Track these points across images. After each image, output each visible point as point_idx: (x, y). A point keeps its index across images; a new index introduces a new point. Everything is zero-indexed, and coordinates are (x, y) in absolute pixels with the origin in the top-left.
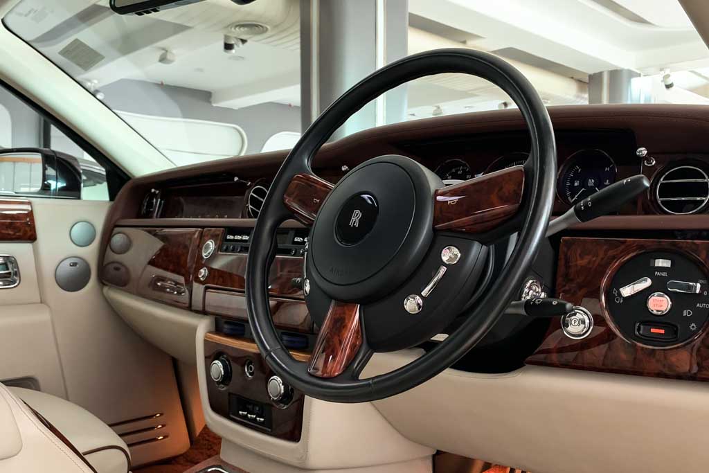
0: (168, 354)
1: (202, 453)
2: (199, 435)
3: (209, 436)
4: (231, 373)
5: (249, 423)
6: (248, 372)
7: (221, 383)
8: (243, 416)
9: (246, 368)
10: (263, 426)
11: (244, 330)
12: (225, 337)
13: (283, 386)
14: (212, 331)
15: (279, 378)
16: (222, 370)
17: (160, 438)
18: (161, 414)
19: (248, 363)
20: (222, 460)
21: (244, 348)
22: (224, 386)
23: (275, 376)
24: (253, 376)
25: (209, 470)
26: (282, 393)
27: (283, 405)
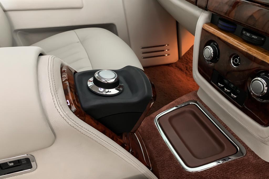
0: (175, 20)
1: (183, 65)
2: (183, 56)
3: (187, 57)
4: (219, 57)
5: (224, 93)
6: (233, 63)
7: (209, 61)
8: (220, 87)
9: (232, 59)
10: (235, 101)
11: (235, 29)
12: (218, 30)
13: (267, 88)
14: (208, 22)
15: (264, 81)
16: (212, 54)
17: (166, 55)
18: (168, 45)
19: (235, 56)
20: (198, 97)
21: (234, 44)
22: (211, 63)
23: (260, 78)
24: (237, 67)
25: (191, 103)
26: (265, 92)
27: (262, 100)
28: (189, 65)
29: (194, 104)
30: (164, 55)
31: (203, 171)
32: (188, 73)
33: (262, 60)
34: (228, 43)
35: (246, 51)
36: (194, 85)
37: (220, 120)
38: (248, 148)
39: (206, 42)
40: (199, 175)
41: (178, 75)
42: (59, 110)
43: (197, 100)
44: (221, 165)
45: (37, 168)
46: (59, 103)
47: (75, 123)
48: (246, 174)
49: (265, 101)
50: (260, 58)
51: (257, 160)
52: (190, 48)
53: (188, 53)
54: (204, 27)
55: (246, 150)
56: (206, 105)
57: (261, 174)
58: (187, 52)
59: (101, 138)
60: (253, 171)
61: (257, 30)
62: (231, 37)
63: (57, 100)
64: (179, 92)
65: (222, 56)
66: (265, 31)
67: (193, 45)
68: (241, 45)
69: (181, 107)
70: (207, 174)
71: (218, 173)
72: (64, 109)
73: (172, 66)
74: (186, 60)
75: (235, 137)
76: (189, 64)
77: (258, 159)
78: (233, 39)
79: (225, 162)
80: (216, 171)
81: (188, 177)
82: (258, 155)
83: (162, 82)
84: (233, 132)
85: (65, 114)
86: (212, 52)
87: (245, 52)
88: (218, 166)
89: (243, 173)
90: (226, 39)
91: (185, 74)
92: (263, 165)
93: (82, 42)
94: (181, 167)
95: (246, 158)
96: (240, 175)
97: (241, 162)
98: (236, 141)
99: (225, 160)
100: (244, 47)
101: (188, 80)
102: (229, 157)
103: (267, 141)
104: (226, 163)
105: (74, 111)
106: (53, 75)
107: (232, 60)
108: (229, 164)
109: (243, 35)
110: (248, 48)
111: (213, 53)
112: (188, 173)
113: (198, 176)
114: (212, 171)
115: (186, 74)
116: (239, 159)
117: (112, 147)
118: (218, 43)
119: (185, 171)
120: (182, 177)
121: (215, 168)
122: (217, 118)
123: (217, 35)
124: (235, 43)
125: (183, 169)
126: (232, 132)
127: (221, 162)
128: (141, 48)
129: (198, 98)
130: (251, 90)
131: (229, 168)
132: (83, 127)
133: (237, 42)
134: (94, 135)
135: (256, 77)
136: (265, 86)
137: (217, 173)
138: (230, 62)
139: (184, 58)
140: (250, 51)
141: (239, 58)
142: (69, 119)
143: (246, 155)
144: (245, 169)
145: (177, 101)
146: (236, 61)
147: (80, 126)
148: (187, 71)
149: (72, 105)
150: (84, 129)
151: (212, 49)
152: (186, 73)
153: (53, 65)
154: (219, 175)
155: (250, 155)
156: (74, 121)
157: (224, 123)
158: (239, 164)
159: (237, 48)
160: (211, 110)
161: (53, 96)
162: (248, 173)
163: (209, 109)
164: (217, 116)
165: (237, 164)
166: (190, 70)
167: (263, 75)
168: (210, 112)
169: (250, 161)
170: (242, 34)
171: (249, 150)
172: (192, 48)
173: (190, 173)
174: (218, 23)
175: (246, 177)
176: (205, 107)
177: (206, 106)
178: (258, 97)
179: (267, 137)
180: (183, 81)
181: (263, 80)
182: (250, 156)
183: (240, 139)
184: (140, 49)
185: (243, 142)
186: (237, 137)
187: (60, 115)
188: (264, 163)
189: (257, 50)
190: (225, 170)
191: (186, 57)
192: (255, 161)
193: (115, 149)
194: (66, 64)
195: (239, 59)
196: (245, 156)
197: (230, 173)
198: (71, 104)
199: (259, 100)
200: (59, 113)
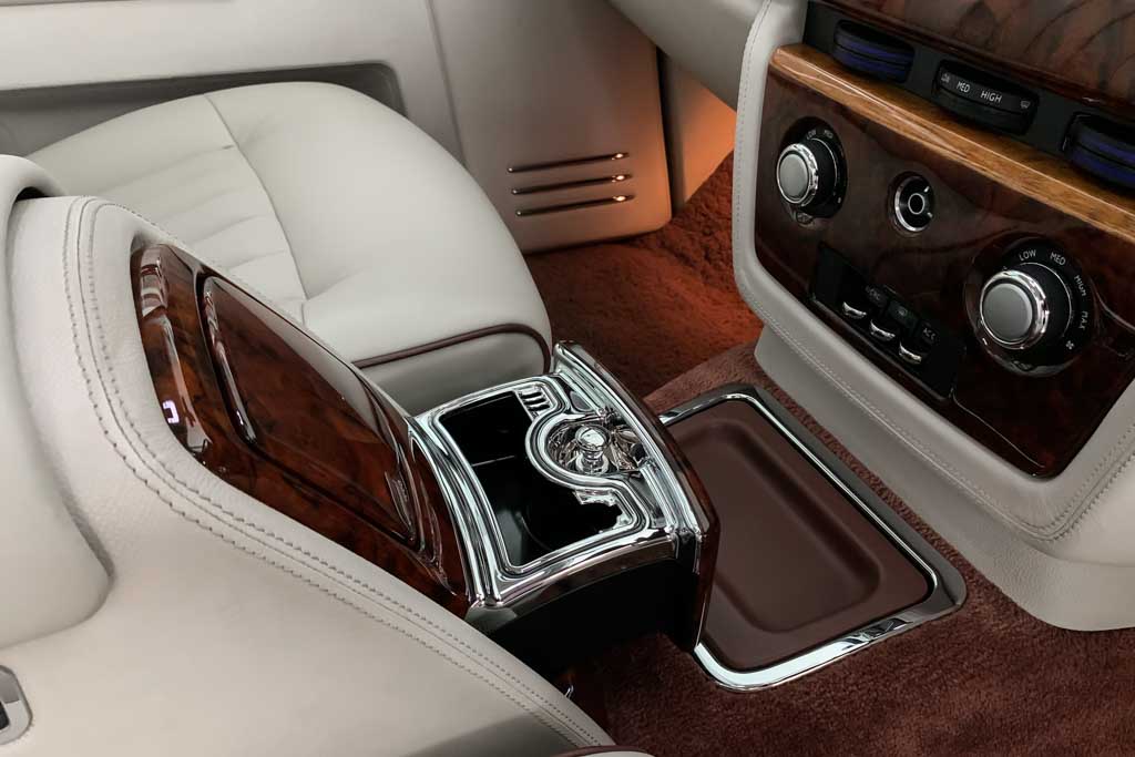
0: (651, 42)
1: (692, 239)
2: (690, 201)
3: (707, 207)
4: (842, 191)
5: (868, 343)
6: (905, 213)
7: (804, 210)
8: (851, 319)
9: (898, 194)
10: (915, 375)
11: (909, 65)
12: (838, 74)
13: (1047, 312)
14: (792, 42)
15: (1035, 284)
16: (815, 178)
17: (620, 199)
18: (625, 155)
19: (911, 183)
20: (759, 367)
21: (905, 131)
22: (811, 220)
23: (1017, 273)
24: (920, 229)
25: (729, 397)
26: (1039, 333)
27: (1029, 366)
28: (716, 239)
29: (745, 400)
30: (611, 200)
31: (791, 682)
32: (712, 272)
33: (1024, 196)
34: (882, 126)
35: (956, 158)
36: (740, 320)
37: (854, 461)
38: (973, 571)
39: (785, 128)
40: (776, 702)
41: (673, 282)
42: (123, 445)
43: (753, 381)
44: (867, 653)
45: (30, 724)
46: (120, 415)
47: (205, 503)
48: (970, 682)
49: (1040, 370)
50: (1016, 185)
51: (1013, 622)
52: (717, 165)
53: (709, 186)
54: (774, 61)
55: (966, 581)
56: (794, 403)
57: (1031, 677)
58: (705, 184)
59: (334, 568)
60: (998, 669)
61: (1001, 64)
62: (891, 100)
63: (109, 401)
64: (677, 352)
65: (855, 188)
66: (1035, 69)
67: (729, 151)
68: (936, 134)
69: (688, 417)
70: (807, 694)
71: (855, 688)
72: (149, 441)
73: (647, 247)
74: (703, 218)
75: (917, 530)
76: (718, 235)
77: (1014, 619)
78: (901, 110)
79: (880, 638)
80: (845, 678)
81: (729, 712)
82: (1014, 600)
83: (606, 315)
84: (910, 512)
85: (153, 462)
86: (814, 171)
87: (952, 163)
88: (854, 655)
89: (955, 681)
90: (870, 112)
91: (700, 277)
92: (1037, 640)
93: (246, 145)
94: (697, 672)
95: (964, 613)
96: (944, 688)
97: (946, 635)
98: (924, 545)
99: (882, 631)
100: (946, 143)
101: (715, 303)
102: (898, 617)
103: (1051, 538)
104: (886, 641)
105: (200, 450)
106: (92, 284)
107: (897, 201)
108: (900, 646)
109: (943, 90)
110: (963, 146)
111: (817, 174)
112: (729, 696)
113: (773, 707)
114: (831, 680)
115: (707, 278)
116: (939, 622)
117: (388, 604)
118: (838, 132)
119: (718, 687)
120: (704, 714)
121: (840, 666)
122: (844, 453)
123: (833, 96)
124: (910, 126)
125: (707, 680)
126: (907, 508)
127: (865, 639)
128: (514, 171)
129: (761, 374)
130: (982, 327)
131: (900, 660)
132: (243, 520)
133: (916, 123)
134: (299, 555)
135: (999, 270)
136: (1039, 303)
137: (850, 688)
138: (890, 209)
139: (693, 210)
140: (973, 156)
141: (926, 190)
142: (174, 484)
143: (964, 602)
144: (966, 663)
145: (670, 390)
146: (917, 204)
147: (232, 515)
148: (708, 265)
149: (192, 420)
150: (251, 531)
151: (813, 158)
152: (703, 272)
153: (92, 237)
154: (860, 693)
155: (982, 600)
156: (197, 492)
157: (871, 476)
158: (940, 641)
159: (920, 145)
160: (814, 422)
161: (88, 381)
162: (978, 678)
163: (807, 420)
164: (842, 447)
165: (929, 642)
166: (722, 260)
167: (1031, 259)
168: (811, 431)
169: (984, 629)
170: (938, 85)
171: (978, 581)
172: (726, 168)
173: (739, 697)
174: (835, 41)
175: (971, 694)
176: (789, 408)
177: (792, 407)
178: (1011, 354)
179: (1053, 524)
180: (692, 307)
181: (1029, 278)
182: (981, 604)
183: (940, 539)
184: (509, 175)
185: (953, 551)
186: (928, 529)
187: (130, 471)
188: (1040, 633)
189: (1004, 152)
190: (882, 671)
191: (703, 205)
192: (1005, 625)
193: (402, 611)
194: (161, 234)
195: (930, 196)
196: (962, 606)
197: (904, 681)
198: (187, 419)
199: (1014, 367)
200: (124, 458)
